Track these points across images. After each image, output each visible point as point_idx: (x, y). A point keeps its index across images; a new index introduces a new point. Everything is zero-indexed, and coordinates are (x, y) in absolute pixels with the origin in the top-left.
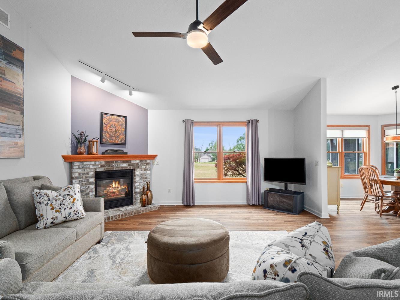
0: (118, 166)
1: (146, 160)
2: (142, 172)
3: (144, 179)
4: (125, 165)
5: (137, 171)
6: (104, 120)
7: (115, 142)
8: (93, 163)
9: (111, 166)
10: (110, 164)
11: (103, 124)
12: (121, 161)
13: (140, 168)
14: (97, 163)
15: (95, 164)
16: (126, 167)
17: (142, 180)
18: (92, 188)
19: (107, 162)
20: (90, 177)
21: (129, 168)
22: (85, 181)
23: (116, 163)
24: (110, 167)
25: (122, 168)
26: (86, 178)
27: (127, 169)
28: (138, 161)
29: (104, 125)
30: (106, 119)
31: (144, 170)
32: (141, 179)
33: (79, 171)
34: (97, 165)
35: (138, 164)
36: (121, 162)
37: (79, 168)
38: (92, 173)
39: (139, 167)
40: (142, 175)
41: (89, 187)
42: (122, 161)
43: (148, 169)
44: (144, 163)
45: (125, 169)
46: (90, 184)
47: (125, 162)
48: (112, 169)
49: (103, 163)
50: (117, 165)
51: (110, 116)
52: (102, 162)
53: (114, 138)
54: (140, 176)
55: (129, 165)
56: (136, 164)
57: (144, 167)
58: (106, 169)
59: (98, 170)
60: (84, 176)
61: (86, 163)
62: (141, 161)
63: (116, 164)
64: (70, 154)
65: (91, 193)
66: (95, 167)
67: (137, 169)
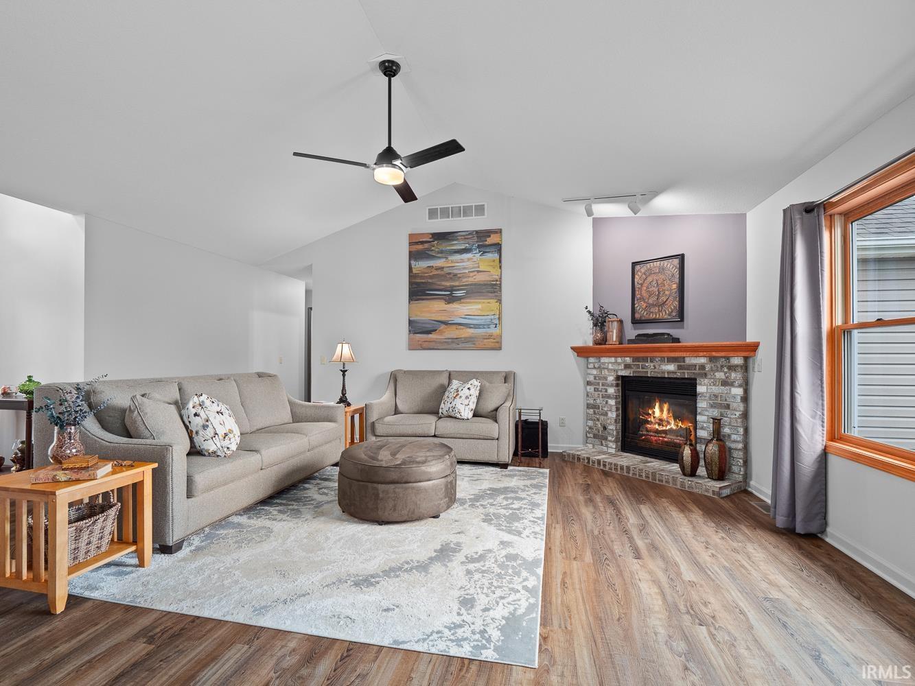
0: (655, 368)
1: (728, 358)
2: (717, 389)
3: (721, 408)
4: (671, 367)
5: (701, 384)
6: (636, 276)
7: (658, 316)
8: (613, 360)
9: (642, 368)
10: (640, 364)
11: (636, 283)
12: (661, 357)
13: (709, 377)
14: (619, 360)
15: (616, 362)
16: (673, 372)
17: (716, 411)
18: (611, 406)
19: (636, 359)
20: (608, 386)
21: (679, 375)
22: (601, 391)
23: (651, 362)
24: (641, 370)
25: (663, 372)
26: (603, 385)
27: (675, 376)
28: (703, 360)
29: (637, 285)
30: (639, 274)
31: (722, 385)
32: (712, 406)
33: (595, 372)
34: (619, 364)
35: (702, 367)
36: (662, 360)
37: (595, 368)
38: (611, 379)
39: (706, 374)
40: (716, 396)
41: (607, 402)
42: (664, 358)
43: (736, 384)
44: (722, 366)
45: (671, 376)
46: (609, 397)
47: (671, 360)
48: (644, 375)
49: (628, 360)
50: (654, 366)
51: (648, 265)
52: (626, 358)
53: (656, 309)
54: (710, 399)
55: (680, 368)
56: (697, 367)
57: (720, 375)
58: (634, 372)
59: (620, 373)
60: (601, 382)
61: (604, 360)
62: (712, 359)
63: (652, 365)
64: (590, 344)
65: (610, 414)
66: (616, 367)
67: (702, 380)
